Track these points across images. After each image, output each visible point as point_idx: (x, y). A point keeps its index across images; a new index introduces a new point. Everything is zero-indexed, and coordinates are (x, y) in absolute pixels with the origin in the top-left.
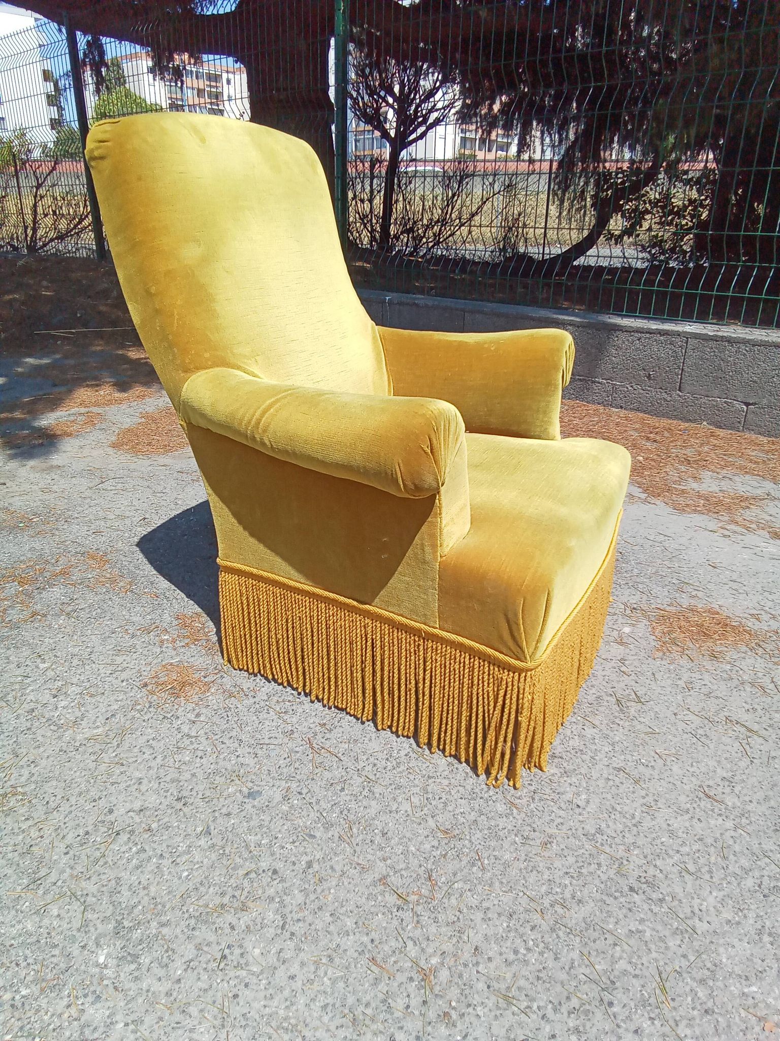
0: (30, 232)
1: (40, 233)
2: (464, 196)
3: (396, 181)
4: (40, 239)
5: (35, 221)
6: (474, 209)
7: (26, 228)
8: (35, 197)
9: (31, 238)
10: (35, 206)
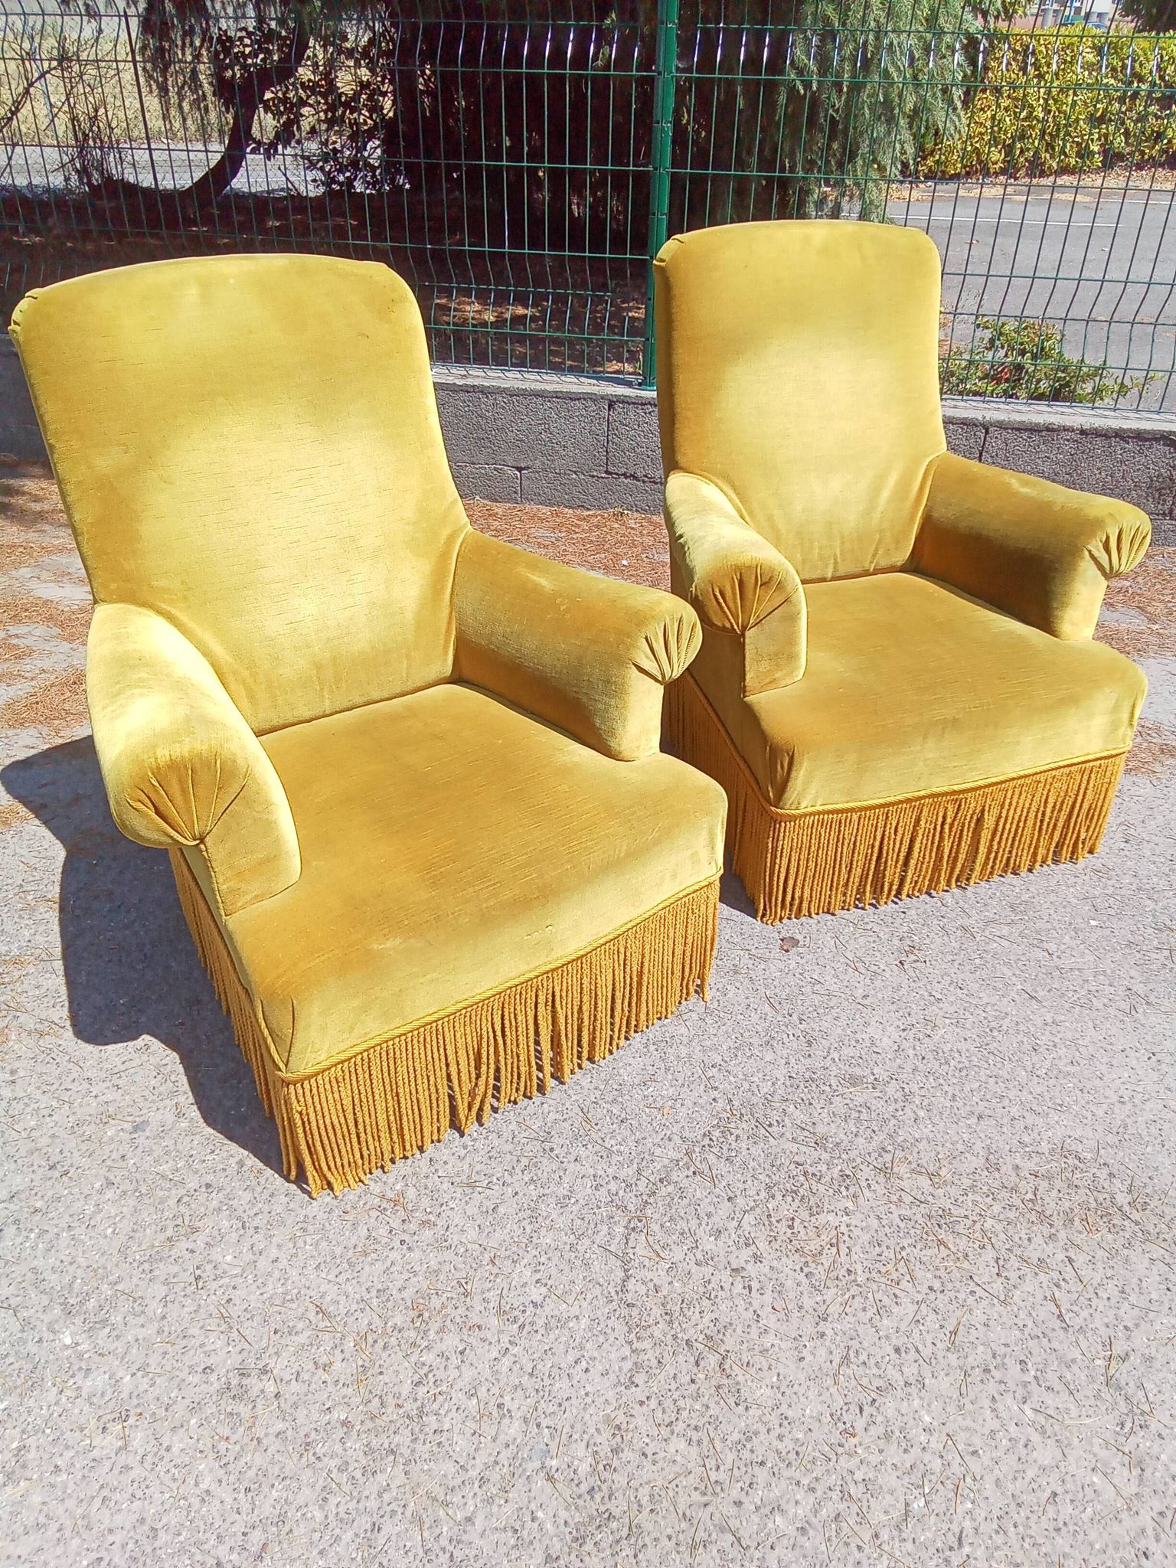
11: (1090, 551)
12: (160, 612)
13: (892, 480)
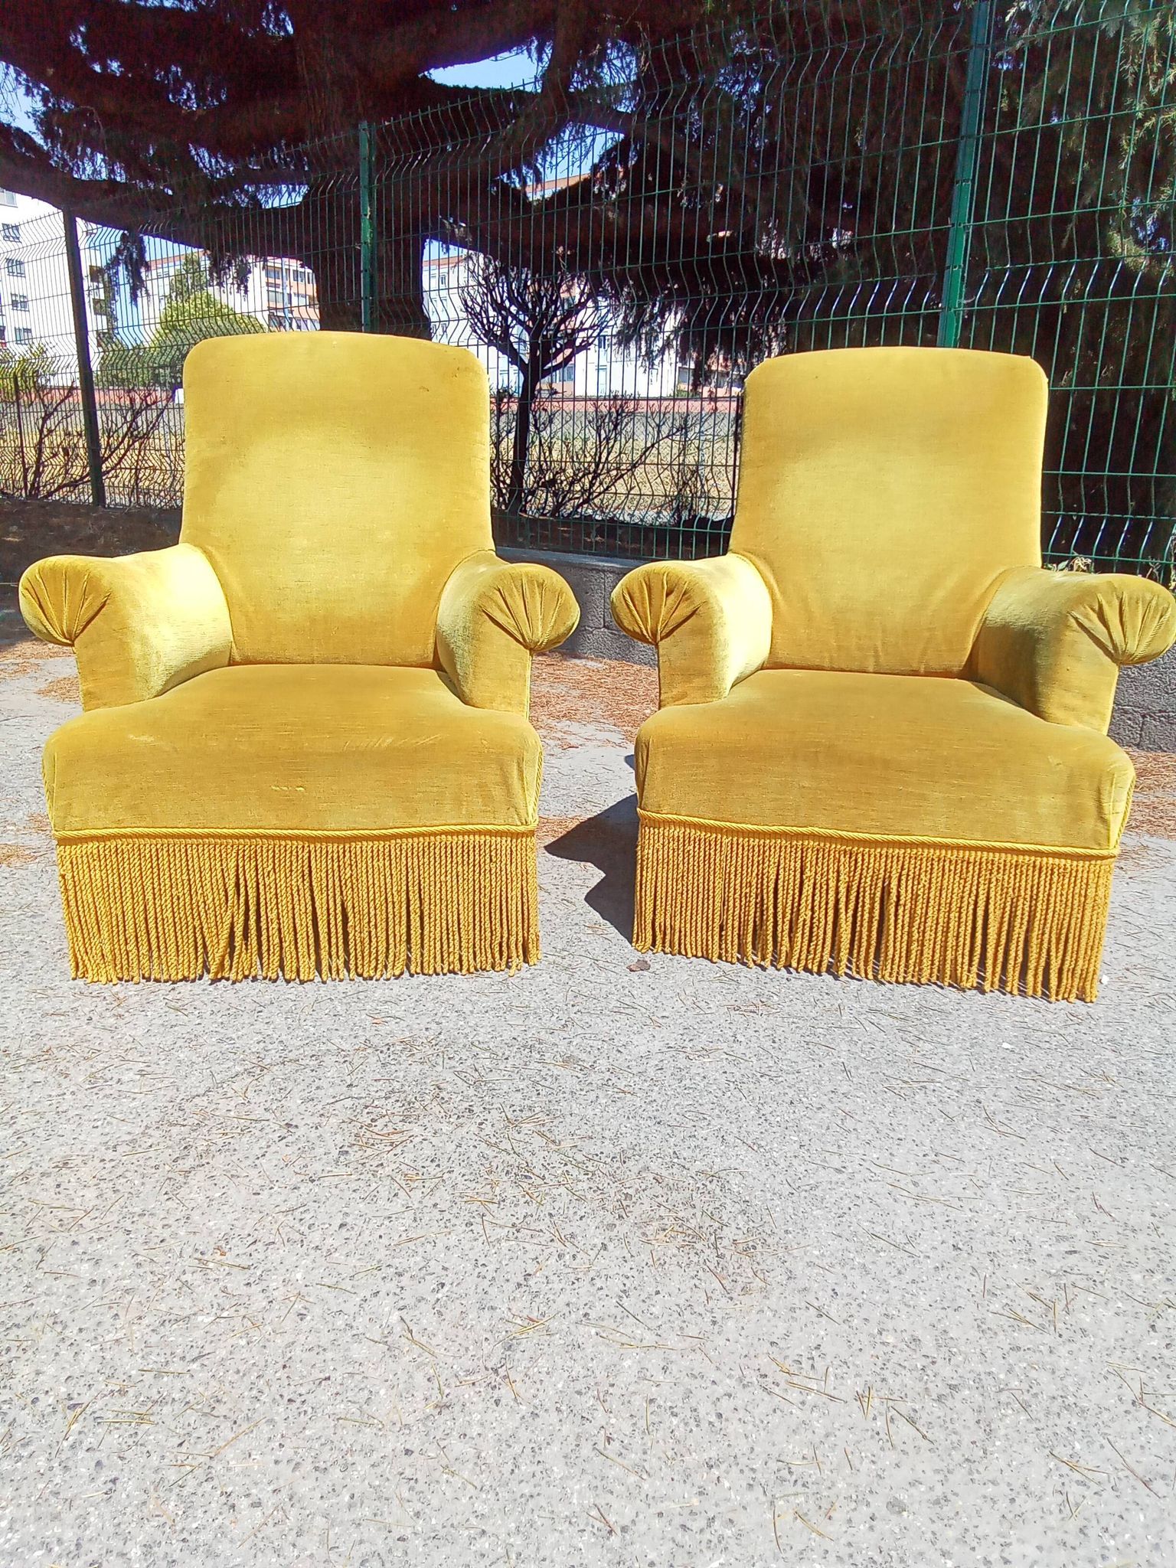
0: (30, 477)
1: (44, 478)
2: (623, 440)
3: (531, 420)
4: (45, 486)
5: (39, 462)
6: (636, 457)
7: (26, 471)
8: (41, 432)
9: (33, 485)
10: (41, 442)
11: (1076, 619)
12: (205, 552)
13: (951, 582)
